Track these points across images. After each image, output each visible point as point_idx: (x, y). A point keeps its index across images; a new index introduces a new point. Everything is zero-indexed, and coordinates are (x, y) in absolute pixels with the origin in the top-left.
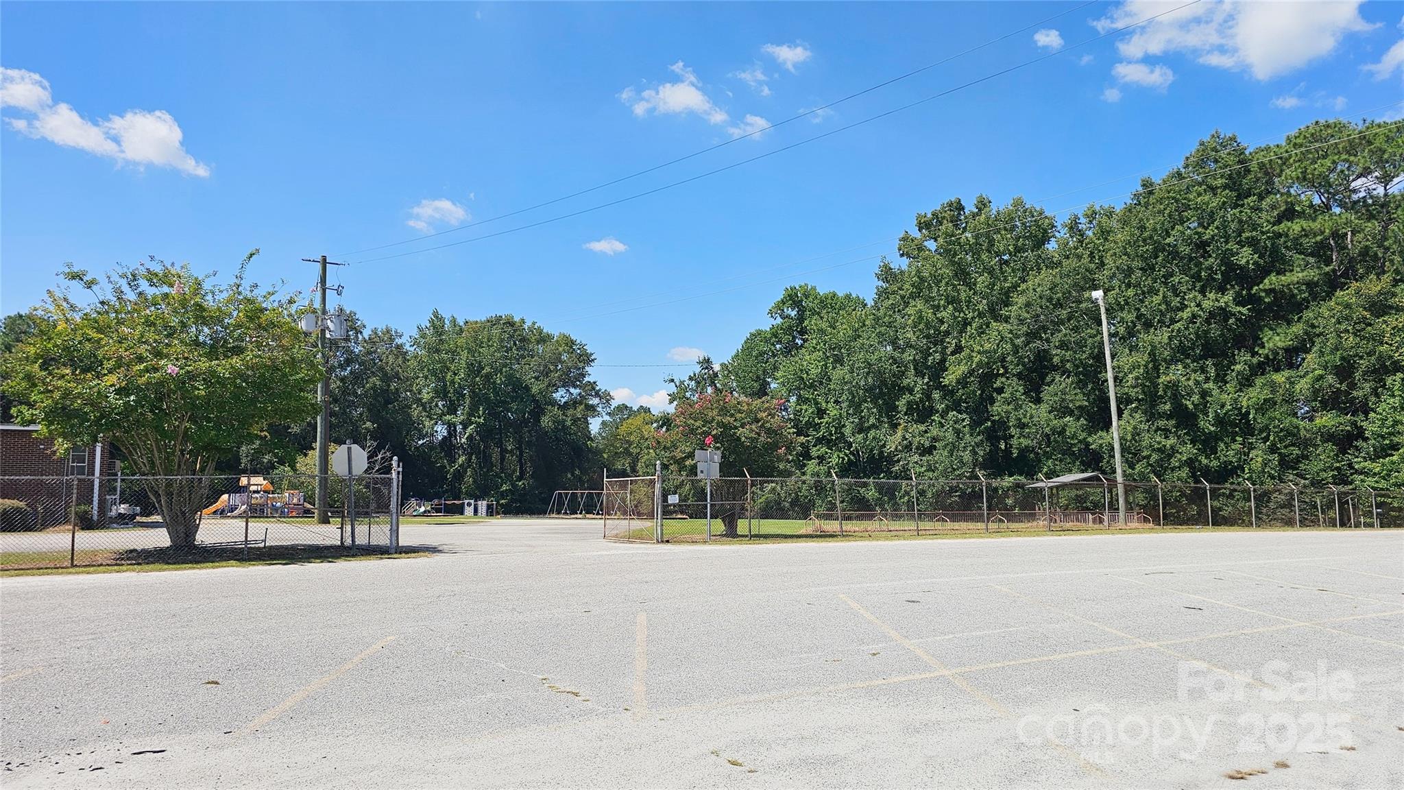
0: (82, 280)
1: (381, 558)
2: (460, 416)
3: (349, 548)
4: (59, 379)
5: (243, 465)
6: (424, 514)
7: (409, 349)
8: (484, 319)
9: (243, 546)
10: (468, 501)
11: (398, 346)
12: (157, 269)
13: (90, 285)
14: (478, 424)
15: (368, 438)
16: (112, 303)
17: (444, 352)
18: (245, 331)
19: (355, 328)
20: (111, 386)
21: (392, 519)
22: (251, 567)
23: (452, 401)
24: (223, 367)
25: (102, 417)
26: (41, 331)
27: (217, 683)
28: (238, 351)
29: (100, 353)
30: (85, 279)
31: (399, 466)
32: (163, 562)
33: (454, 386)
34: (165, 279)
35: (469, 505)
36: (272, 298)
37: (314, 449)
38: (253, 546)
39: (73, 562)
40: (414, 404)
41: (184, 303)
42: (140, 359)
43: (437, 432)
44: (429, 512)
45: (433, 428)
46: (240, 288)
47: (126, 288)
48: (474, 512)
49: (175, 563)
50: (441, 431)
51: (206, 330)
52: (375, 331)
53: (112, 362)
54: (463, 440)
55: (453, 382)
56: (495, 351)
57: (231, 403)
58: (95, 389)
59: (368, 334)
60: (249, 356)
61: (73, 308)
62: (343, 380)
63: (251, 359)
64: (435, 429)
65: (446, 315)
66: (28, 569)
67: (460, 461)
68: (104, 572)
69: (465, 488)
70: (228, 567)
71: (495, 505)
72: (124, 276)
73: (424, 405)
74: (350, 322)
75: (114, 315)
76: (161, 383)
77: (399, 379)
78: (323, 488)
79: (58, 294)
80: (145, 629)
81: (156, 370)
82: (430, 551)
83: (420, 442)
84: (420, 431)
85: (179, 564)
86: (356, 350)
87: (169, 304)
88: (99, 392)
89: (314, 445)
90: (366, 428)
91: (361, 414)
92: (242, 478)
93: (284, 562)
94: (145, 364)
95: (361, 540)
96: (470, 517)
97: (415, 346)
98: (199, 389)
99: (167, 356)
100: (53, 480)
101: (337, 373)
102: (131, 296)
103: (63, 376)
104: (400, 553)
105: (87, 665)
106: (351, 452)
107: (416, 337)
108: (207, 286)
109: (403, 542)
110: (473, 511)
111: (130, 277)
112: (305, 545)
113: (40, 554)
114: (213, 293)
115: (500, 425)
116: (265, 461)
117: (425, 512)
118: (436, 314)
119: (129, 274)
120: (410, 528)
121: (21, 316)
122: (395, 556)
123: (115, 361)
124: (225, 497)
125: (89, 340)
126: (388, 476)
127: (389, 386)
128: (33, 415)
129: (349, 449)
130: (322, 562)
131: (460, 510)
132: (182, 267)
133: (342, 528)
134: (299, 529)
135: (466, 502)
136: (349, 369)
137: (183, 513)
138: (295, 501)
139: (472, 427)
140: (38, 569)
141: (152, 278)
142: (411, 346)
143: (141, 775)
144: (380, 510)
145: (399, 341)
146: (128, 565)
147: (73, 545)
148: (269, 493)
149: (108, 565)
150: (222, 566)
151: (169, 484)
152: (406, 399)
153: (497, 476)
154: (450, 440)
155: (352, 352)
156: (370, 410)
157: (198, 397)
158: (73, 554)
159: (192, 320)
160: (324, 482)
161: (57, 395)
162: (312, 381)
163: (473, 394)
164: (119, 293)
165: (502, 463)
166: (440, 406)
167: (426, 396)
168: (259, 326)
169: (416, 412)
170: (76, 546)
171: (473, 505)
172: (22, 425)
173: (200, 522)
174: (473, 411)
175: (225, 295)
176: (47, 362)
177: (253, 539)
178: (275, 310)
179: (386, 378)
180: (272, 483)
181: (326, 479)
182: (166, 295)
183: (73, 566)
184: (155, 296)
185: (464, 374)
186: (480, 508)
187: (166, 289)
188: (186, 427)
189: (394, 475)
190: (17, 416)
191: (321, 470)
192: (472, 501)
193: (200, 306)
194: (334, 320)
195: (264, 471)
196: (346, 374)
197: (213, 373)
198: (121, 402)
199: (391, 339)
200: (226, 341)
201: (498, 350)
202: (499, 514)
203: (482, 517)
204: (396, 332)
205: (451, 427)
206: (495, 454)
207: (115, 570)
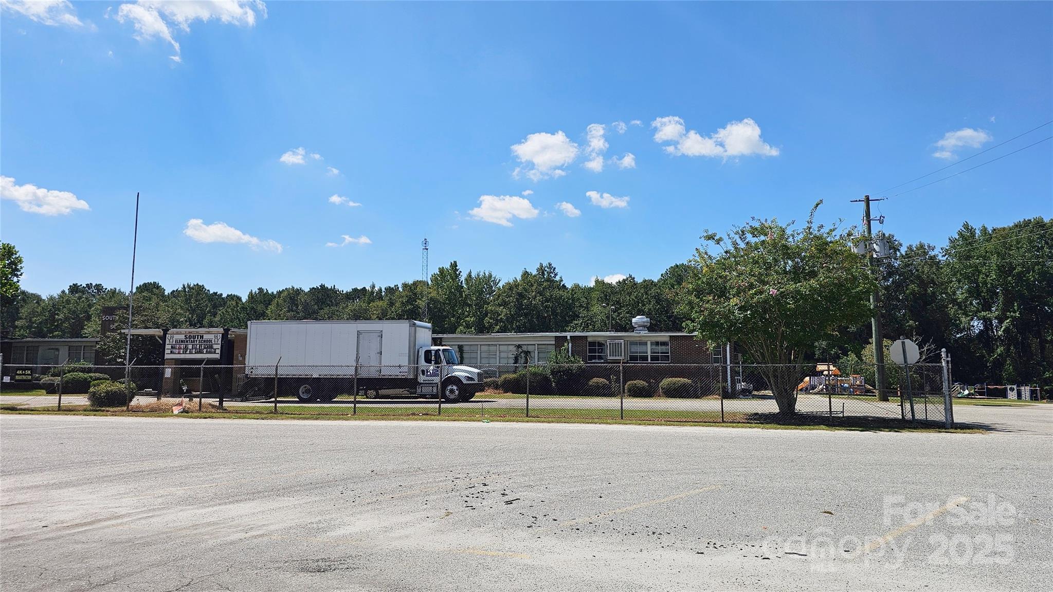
0: (714, 239)
1: (940, 432)
2: (995, 311)
3: (907, 421)
4: (707, 303)
5: (817, 356)
6: (967, 397)
7: (941, 259)
8: (1011, 225)
9: (829, 415)
10: (1010, 386)
11: (931, 257)
12: (757, 225)
13: (718, 242)
14: (1014, 319)
15: (914, 334)
16: (731, 251)
17: (975, 258)
18: (817, 260)
19: (894, 247)
20: (735, 305)
21: (945, 400)
22: (836, 431)
23: (986, 299)
24: (803, 287)
25: (731, 326)
26: (695, 274)
27: (831, 513)
28: (813, 274)
29: (728, 285)
30: (716, 238)
31: (947, 357)
32: (776, 423)
33: (987, 286)
34: (762, 231)
35: (1012, 390)
36: (834, 233)
37: (870, 344)
38: (835, 415)
39: (722, 419)
40: (950, 304)
41: (775, 245)
42: (751, 286)
43: (973, 326)
44: (973, 395)
45: (969, 324)
46: (811, 230)
47: (739, 241)
48: (1018, 396)
49: (783, 425)
50: (977, 325)
51: (790, 262)
52: (910, 248)
53: (735, 290)
54: (1000, 333)
55: (985, 283)
56: (1026, 252)
57: (812, 312)
58: (727, 308)
59: (904, 251)
60: (821, 277)
61: (710, 257)
62: (887, 288)
63: (824, 280)
64: (971, 324)
65: (977, 226)
66: (700, 422)
67: (999, 351)
68: (742, 427)
69: (1006, 374)
70: (820, 429)
71: (1039, 392)
72: (737, 233)
73: (959, 305)
74: (890, 243)
75: (733, 259)
76: (766, 301)
77: (935, 284)
78: (881, 373)
79: (702, 250)
80: (775, 468)
81: (761, 293)
82: (983, 428)
83: (958, 336)
84: (957, 326)
85: (787, 425)
86: (896, 264)
87: (765, 247)
88: (729, 310)
89: (870, 340)
90: (909, 326)
91: (904, 315)
92: (818, 366)
93: (861, 429)
94: (755, 290)
95: (920, 415)
96: (1014, 401)
97: (947, 256)
98: (790, 304)
99: (767, 283)
100: (708, 366)
101: (882, 284)
102: (742, 245)
103: (708, 301)
104: (956, 429)
105: (745, 488)
106: (905, 345)
107: (947, 248)
108: (789, 232)
109: (957, 419)
110: (1016, 395)
111: (741, 233)
112: (874, 417)
113: (704, 412)
114: (793, 236)
115: (1037, 318)
116: (833, 353)
117: (969, 394)
118: (966, 226)
119: (740, 231)
120: (959, 408)
121: (677, 266)
122: (951, 430)
123: (737, 289)
124: (807, 379)
125: (720, 277)
126: (938, 364)
127: (926, 290)
128: (694, 326)
129: (903, 343)
130: (890, 431)
131: (1003, 394)
132: (772, 222)
133: (902, 405)
134: (869, 405)
135: (1009, 387)
136: (891, 280)
137: (786, 390)
138: (858, 383)
139: (1008, 321)
140: (704, 422)
141: (754, 232)
142: (943, 256)
143: (794, 569)
144: (934, 392)
145: (932, 253)
146: (755, 423)
147: (722, 408)
148: (838, 377)
149: (744, 423)
150: (816, 429)
151: (775, 370)
152: (942, 300)
153: (1039, 364)
154: (988, 333)
155: (893, 266)
156: (911, 311)
157: (789, 310)
158: (723, 414)
159: (781, 256)
160: (881, 369)
161: (706, 313)
162: (868, 292)
163: (1006, 291)
164: (735, 244)
165: (1042, 353)
166: (975, 304)
167: (960, 296)
168: (826, 254)
169: (952, 310)
170: (724, 409)
171: (1016, 390)
172: (688, 333)
173: (797, 396)
174: (1007, 307)
175: (801, 236)
176: (699, 293)
177: (835, 410)
178: (837, 242)
179: (923, 284)
180: (839, 369)
181: (883, 366)
182: (763, 242)
183: (723, 422)
184: (756, 243)
185: (996, 276)
186: (1023, 393)
187: (762, 238)
188: (783, 330)
189: (944, 364)
190: (686, 327)
191: (878, 360)
192: (1015, 387)
193: (785, 246)
194: (879, 243)
195: (834, 360)
196: (889, 284)
197: (798, 292)
198: (742, 315)
199: (925, 253)
200: (804, 269)
201: (1029, 251)
202: (1044, 399)
203: (1026, 401)
204: (929, 247)
205: (987, 322)
206: (1034, 343)
207: (748, 426)
